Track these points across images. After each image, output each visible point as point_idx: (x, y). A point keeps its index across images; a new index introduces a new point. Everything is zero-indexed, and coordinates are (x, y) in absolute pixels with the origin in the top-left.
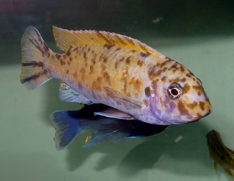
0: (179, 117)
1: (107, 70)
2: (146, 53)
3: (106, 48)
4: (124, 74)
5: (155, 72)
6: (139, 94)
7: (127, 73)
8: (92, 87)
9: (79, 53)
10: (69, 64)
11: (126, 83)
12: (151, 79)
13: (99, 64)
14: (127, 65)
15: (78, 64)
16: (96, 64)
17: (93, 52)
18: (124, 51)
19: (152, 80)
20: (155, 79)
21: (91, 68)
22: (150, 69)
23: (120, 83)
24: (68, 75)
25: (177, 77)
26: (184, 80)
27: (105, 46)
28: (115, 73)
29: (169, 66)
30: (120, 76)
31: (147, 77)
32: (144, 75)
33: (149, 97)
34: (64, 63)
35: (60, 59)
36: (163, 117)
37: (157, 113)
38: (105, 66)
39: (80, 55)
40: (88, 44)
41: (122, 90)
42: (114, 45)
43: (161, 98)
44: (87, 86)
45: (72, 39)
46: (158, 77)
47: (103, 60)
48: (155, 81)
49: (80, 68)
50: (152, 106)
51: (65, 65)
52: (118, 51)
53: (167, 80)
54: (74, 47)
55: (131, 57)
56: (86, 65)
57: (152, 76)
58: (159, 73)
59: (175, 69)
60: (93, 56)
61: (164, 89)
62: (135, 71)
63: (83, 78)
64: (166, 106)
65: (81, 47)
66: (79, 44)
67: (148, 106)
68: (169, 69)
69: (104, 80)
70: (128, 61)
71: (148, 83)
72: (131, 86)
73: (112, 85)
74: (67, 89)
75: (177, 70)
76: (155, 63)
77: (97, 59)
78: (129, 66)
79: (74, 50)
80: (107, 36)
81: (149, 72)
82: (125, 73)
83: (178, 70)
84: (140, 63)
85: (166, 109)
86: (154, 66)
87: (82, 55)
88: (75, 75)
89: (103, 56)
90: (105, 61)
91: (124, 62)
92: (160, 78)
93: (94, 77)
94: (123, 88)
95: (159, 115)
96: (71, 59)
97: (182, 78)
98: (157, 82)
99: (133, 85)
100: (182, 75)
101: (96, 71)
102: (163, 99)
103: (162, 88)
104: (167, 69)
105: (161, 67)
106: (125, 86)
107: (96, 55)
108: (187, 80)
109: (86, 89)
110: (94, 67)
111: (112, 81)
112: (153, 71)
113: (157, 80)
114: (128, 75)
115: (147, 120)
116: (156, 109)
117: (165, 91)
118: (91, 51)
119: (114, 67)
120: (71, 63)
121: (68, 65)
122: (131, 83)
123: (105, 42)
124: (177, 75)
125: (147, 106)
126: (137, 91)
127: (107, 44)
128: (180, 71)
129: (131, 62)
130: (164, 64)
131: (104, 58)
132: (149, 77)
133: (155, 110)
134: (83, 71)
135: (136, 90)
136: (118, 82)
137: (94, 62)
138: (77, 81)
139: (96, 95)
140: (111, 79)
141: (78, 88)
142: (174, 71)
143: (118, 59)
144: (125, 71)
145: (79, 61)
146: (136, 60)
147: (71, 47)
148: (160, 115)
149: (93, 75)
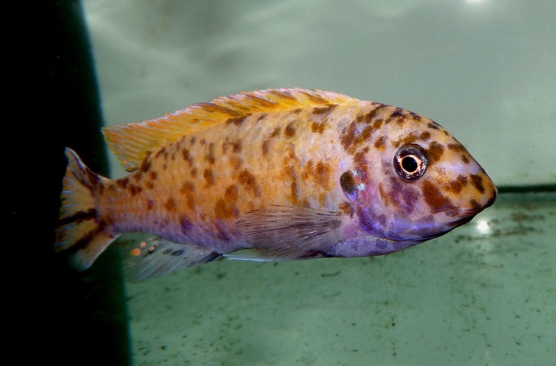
0: (430, 219)
1: (246, 166)
2: (327, 107)
3: (232, 126)
4: (286, 161)
5: (357, 135)
6: (328, 194)
7: (292, 156)
8: (214, 216)
9: (169, 157)
10: (151, 186)
11: (294, 178)
12: (351, 152)
13: (223, 160)
14: (290, 141)
15: (173, 178)
16: (217, 163)
17: (203, 142)
18: (276, 117)
19: (353, 153)
20: (359, 149)
21: (208, 174)
22: (343, 132)
23: (280, 184)
24: (151, 212)
25: (409, 133)
26: (426, 136)
27: (229, 122)
28: (266, 165)
29: (385, 115)
30: (278, 169)
31: (339, 151)
32: (334, 148)
33: (353, 194)
34: (140, 190)
35: (128, 185)
36: (392, 228)
37: (377, 225)
38: (239, 159)
39: (173, 158)
40: (186, 133)
41: (288, 198)
42: (250, 115)
43: (380, 188)
44: (203, 218)
45: (149, 137)
46: (367, 143)
47: (231, 148)
48: (362, 153)
49: (180, 184)
50: (364, 212)
51: (142, 193)
52: (261, 121)
53: (388, 143)
54: (156, 149)
55: (295, 121)
56: (194, 173)
57: (352, 146)
58: (367, 134)
59: (401, 118)
60: (206, 148)
61: (386, 164)
62: (310, 147)
63: (191, 204)
64: (396, 202)
65: (171, 145)
66: (165, 141)
67: (355, 215)
68: (388, 121)
69: (241, 189)
70: (290, 131)
71: (346, 163)
72: (307, 181)
73: (262, 194)
74: (153, 251)
75: (405, 120)
76: (351, 118)
77: (218, 151)
78: (295, 139)
79: (158, 155)
80: (228, 103)
81: (343, 138)
82: (289, 157)
83: (408, 119)
84: (318, 128)
85: (397, 208)
86: (353, 124)
87: (179, 157)
88: (170, 205)
89: (231, 141)
90: (237, 147)
91: (281, 136)
92: (370, 144)
93: (218, 191)
94: (289, 191)
95: (382, 227)
96: (154, 176)
97: (420, 133)
98: (366, 155)
99: (311, 177)
100: (418, 126)
101: (219, 178)
102: (387, 188)
103: (381, 165)
104: (384, 122)
105: (368, 122)
106: (294, 186)
107: (212, 145)
108: (432, 135)
109: (201, 226)
110: (214, 169)
111: (262, 186)
112: (352, 134)
113: (366, 150)
114: (297, 159)
115: (356, 249)
116: (374, 215)
117: (387, 168)
118: (198, 143)
119: (261, 152)
120: (156, 182)
121: (148, 191)
122: (305, 176)
123: (225, 117)
124: (408, 129)
125: (352, 216)
126: (322, 190)
127: (232, 118)
128: (412, 120)
129: (297, 132)
130: (372, 114)
131: (232, 144)
132: (346, 148)
133: (371, 218)
134: (188, 188)
135: (322, 188)
136: (275, 184)
137: (211, 160)
138: (177, 216)
139: (227, 230)
140: (259, 181)
141: (180, 232)
142: (400, 122)
143: (267, 135)
144: (287, 154)
145: (175, 172)
146: (308, 125)
147: (149, 153)
148: (385, 226)
149: (213, 187)
